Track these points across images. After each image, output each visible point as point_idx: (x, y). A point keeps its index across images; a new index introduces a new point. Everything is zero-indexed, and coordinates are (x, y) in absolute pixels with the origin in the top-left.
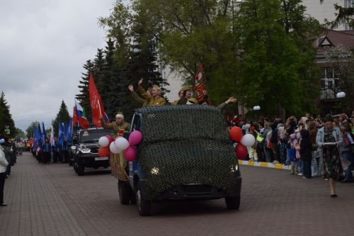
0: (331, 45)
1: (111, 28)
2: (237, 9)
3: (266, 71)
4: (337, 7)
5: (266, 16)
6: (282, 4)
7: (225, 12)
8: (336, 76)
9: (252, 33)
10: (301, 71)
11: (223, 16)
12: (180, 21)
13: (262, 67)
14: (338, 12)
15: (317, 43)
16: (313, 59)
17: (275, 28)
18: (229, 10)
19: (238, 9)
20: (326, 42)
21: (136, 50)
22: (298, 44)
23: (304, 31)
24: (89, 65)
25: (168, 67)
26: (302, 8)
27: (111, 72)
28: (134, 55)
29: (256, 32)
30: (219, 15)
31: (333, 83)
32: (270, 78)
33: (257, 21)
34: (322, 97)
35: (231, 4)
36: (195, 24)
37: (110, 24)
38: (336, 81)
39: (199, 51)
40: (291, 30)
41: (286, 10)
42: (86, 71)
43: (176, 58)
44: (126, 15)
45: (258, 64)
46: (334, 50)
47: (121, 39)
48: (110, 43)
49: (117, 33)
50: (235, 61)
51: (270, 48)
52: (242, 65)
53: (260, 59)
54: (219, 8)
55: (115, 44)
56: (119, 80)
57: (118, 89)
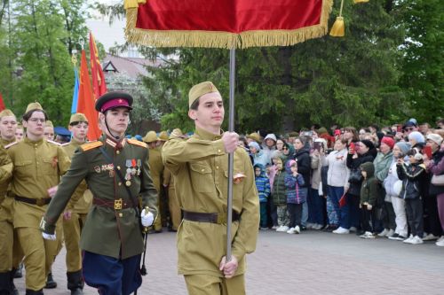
0: (115, 70)
3: (48, 92)
5: (48, 34)
6: (65, 22)
9: (31, 50)
13: (42, 87)
17: (57, 47)
19: (15, 22)
20: (110, 68)
26: (86, 28)
29: (37, 50)
32: (52, 100)
33: (37, 37)
35: (7, 14)
40: (74, 51)
41: (69, 29)
45: (39, 84)
46: (117, 75)
50: (11, 78)
51: (52, 67)
52: (20, 85)
53: (41, 79)
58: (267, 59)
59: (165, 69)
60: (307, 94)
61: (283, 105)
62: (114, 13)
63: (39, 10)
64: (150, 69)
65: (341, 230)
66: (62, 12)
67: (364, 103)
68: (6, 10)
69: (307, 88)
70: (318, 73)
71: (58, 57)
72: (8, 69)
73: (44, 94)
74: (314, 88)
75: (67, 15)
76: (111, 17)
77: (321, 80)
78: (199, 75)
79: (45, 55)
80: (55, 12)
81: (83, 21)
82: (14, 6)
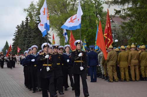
0: (113, 22)
1: (28, 13)
3: (89, 31)
4: (115, 10)
5: (89, 10)
6: (95, 6)
7: (73, 8)
8: (115, 34)
12: (55, 11)
13: (87, 30)
14: (115, 12)
17: (92, 15)
18: (75, 7)
20: (111, 21)
23: (103, 16)
24: (18, 27)
25: (51, 29)
27: (27, 30)
30: (71, 9)
31: (114, 36)
32: (90, 34)
35: (75, 5)
36: (61, 12)
37: (28, 11)
38: (115, 35)
40: (98, 16)
41: (96, 8)
42: (17, 29)
44: (34, 8)
45: (86, 28)
47: (31, 17)
48: (27, 19)
49: (30, 15)
51: (90, 22)
53: (87, 26)
54: (71, 7)
55: (29, 19)
56: (30, 33)
57: (30, 37)
59: (129, 23)
62: (111, 4)
63: (86, 2)
64: (124, 23)
66: (94, 2)
68: (75, 3)
71: (92, 19)
73: (88, 32)
75: (96, 3)
76: (109, 5)
78: (141, 25)
79: (88, 18)
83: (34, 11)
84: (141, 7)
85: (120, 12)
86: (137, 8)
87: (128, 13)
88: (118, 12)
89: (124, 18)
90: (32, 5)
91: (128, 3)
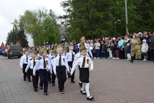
1: (14, 25)
2: (43, 21)
9: (46, 27)
10: (57, 35)
11: (39, 23)
12: (30, 24)
13: (48, 34)
15: (60, 29)
16: (59, 32)
18: (41, 21)
20: (62, 29)
21: (20, 30)
22: (56, 29)
23: (57, 26)
24: (9, 33)
25: (28, 34)
26: (56, 21)
27: (14, 35)
28: (19, 31)
29: (47, 26)
32: (50, 36)
33: (47, 24)
34: (61, 40)
36: (33, 24)
37: (13, 24)
38: (64, 37)
39: (34, 30)
40: (54, 26)
41: (53, 22)
42: (8, 35)
43: (29, 32)
44: (17, 22)
47: (16, 28)
48: (14, 29)
49: (15, 26)
50: (43, 32)
52: (44, 33)
53: (48, 32)
54: (38, 21)
55: (15, 28)
56: (16, 37)
57: (16, 39)
58: (87, 26)
59: (69, 29)
60: (95, 32)
61: (91, 34)
62: (58, 18)
63: (47, 18)
64: (66, 29)
65: (98, 58)
66: (51, 18)
67: (106, 33)
69: (95, 31)
70: (97, 28)
71: (51, 28)
72: (42, 31)
74: (96, 31)
77: (98, 29)
79: (48, 27)
80: (50, 19)
81: (56, 20)
82: (42, 18)
83: (17, 24)
84: (74, 20)
85: (63, 23)
86: (72, 20)
87: (68, 23)
88: (62, 23)
89: (66, 26)
90: (16, 20)
91: (68, 18)
